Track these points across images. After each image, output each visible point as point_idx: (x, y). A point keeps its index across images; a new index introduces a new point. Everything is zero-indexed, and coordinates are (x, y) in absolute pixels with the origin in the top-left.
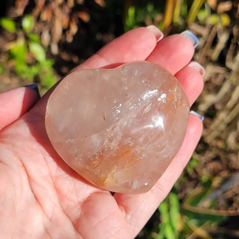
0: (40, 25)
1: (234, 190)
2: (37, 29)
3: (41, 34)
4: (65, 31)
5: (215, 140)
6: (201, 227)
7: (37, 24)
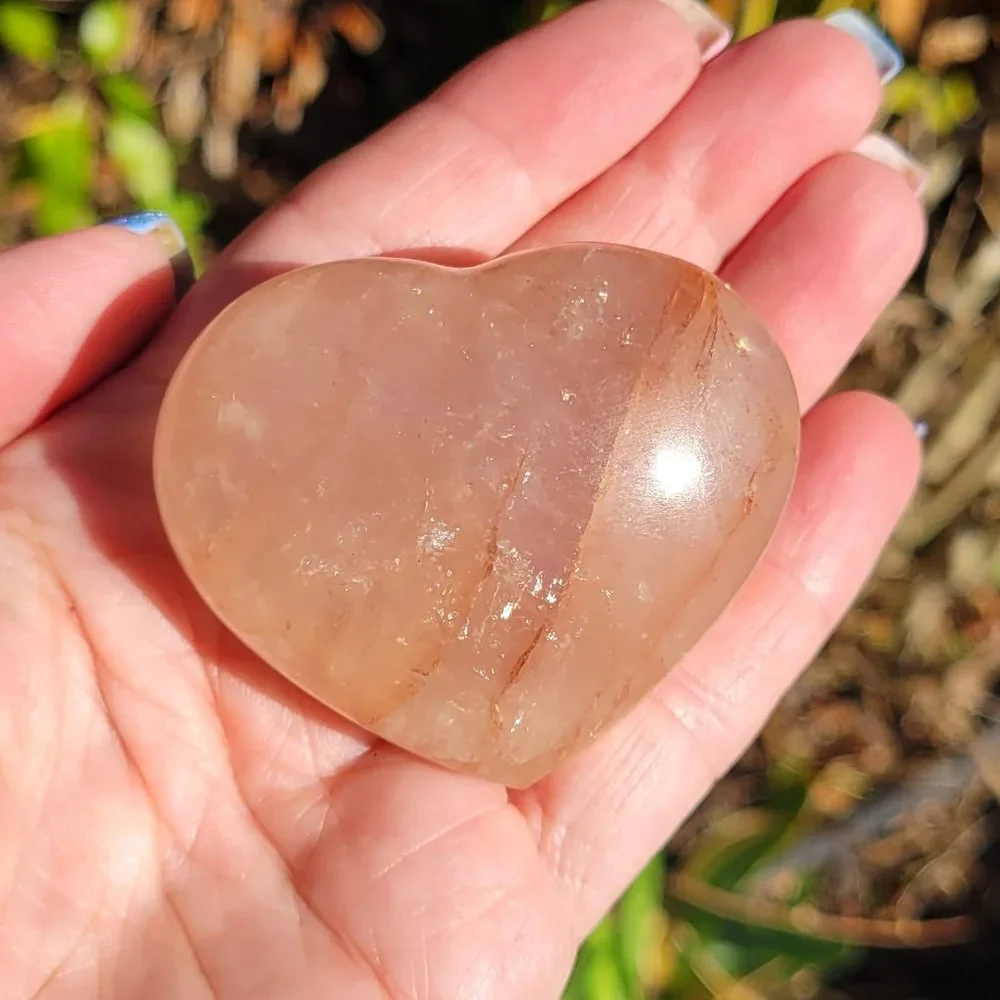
0: (167, 48)
1: (912, 834)
2: (151, 63)
3: (164, 84)
4: (270, 81)
5: (860, 610)
6: (746, 978)
7: (153, 41)
